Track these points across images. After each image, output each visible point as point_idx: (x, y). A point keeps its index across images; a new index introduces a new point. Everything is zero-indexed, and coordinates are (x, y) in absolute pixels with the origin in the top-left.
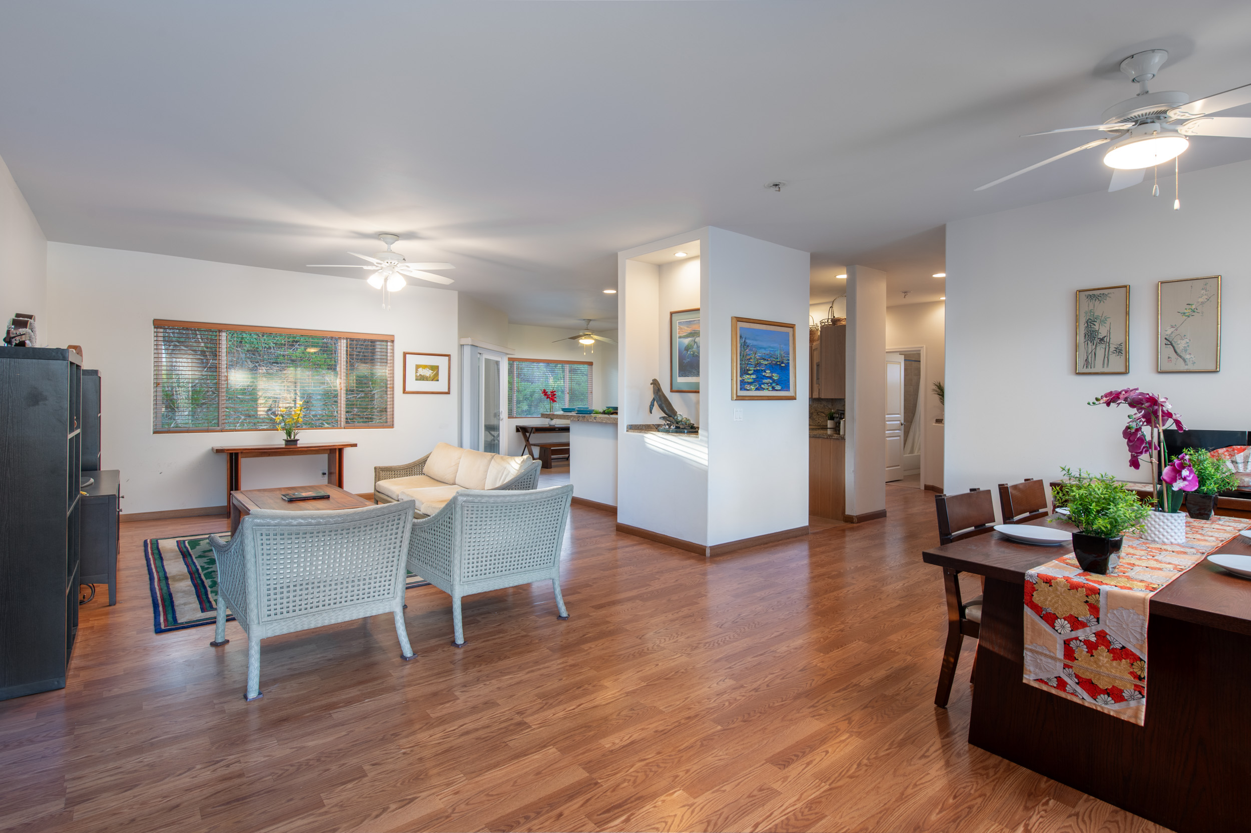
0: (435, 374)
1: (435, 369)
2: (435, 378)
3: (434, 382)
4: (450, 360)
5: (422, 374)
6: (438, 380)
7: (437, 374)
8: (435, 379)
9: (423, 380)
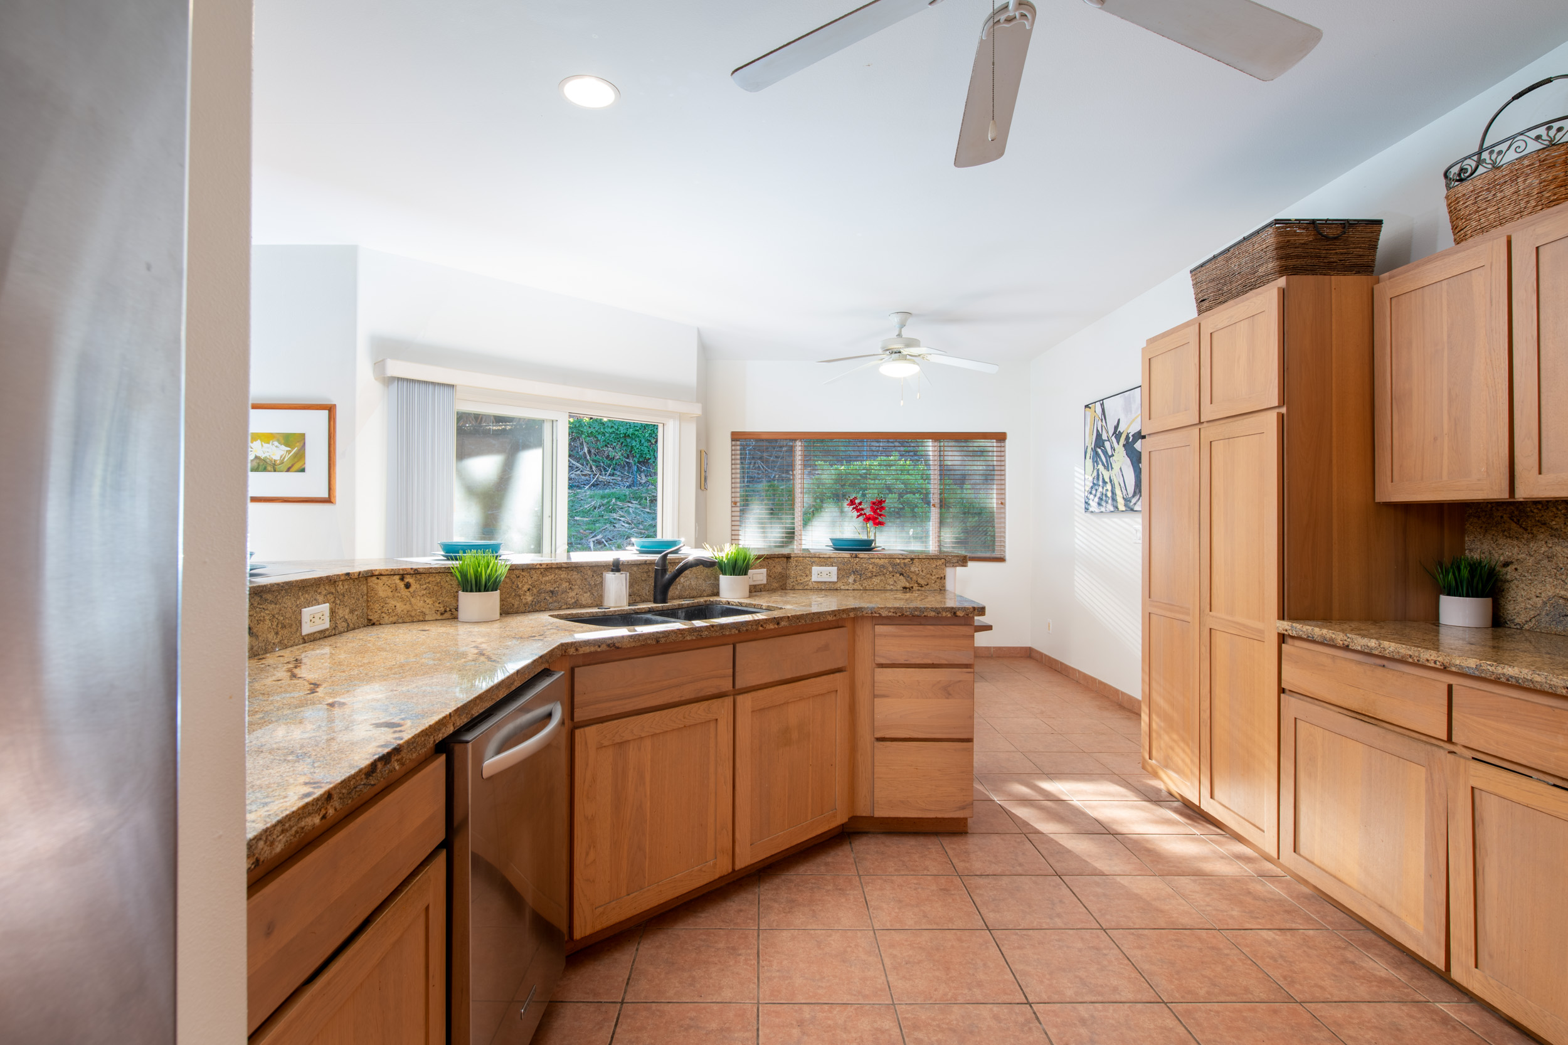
0: (296, 455)
1: (296, 442)
2: (296, 464)
3: (293, 476)
4: (332, 419)
5: (262, 456)
6: (303, 470)
7: (300, 455)
8: (296, 467)
9: (265, 470)
